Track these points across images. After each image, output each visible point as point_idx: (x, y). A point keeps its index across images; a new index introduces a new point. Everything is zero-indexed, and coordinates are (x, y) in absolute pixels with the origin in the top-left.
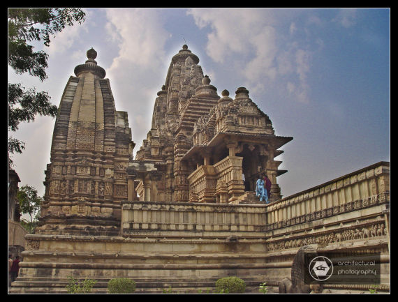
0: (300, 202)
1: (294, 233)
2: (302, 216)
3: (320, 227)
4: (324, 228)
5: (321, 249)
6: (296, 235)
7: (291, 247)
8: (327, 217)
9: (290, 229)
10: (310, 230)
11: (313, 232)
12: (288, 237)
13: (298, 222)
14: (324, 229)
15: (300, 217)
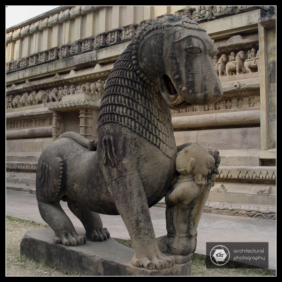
0: (50, 28)
1: (32, 79)
2: (52, 50)
3: (90, 65)
4: (98, 66)
5: (92, 103)
6: (36, 83)
7: (24, 105)
8: (105, 46)
9: (27, 74)
10: (68, 72)
11: (72, 74)
12: (20, 87)
13: (43, 61)
14: (98, 69)
15: (47, 52)
